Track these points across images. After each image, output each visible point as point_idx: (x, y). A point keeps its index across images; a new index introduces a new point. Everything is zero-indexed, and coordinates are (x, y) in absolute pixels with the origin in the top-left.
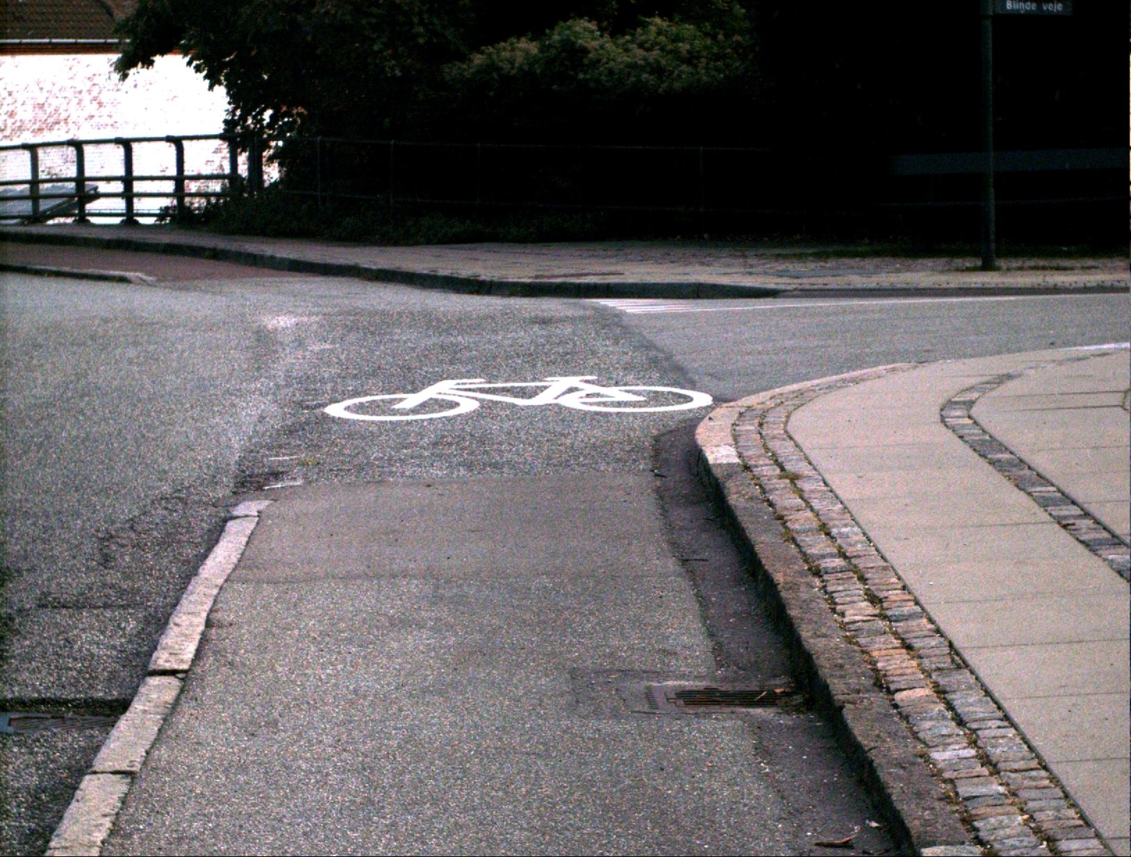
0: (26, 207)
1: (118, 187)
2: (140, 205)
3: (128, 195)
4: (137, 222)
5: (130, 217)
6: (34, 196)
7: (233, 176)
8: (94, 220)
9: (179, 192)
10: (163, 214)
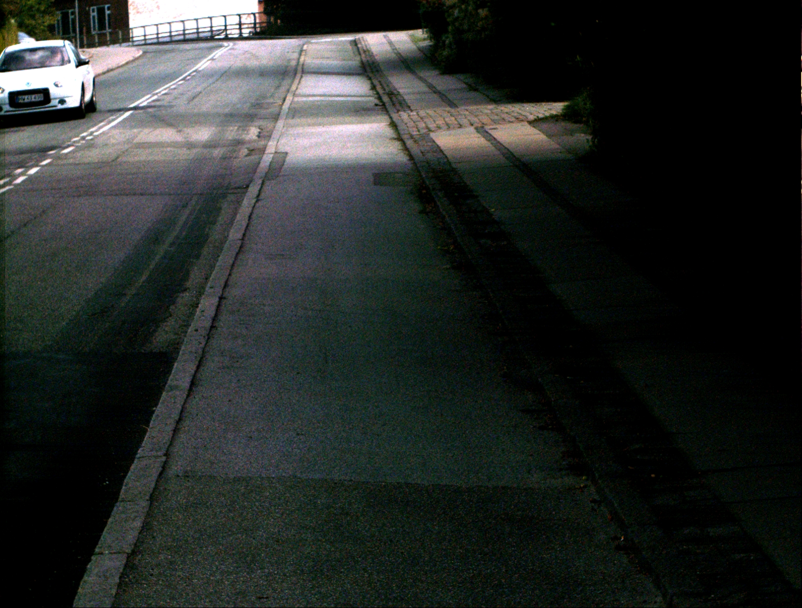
0: (209, 34)
1: (238, 27)
2: (243, 31)
3: (240, 29)
4: (242, 36)
5: (241, 34)
6: (212, 31)
7: (269, 22)
8: (230, 36)
9: (255, 27)
10: (250, 33)
